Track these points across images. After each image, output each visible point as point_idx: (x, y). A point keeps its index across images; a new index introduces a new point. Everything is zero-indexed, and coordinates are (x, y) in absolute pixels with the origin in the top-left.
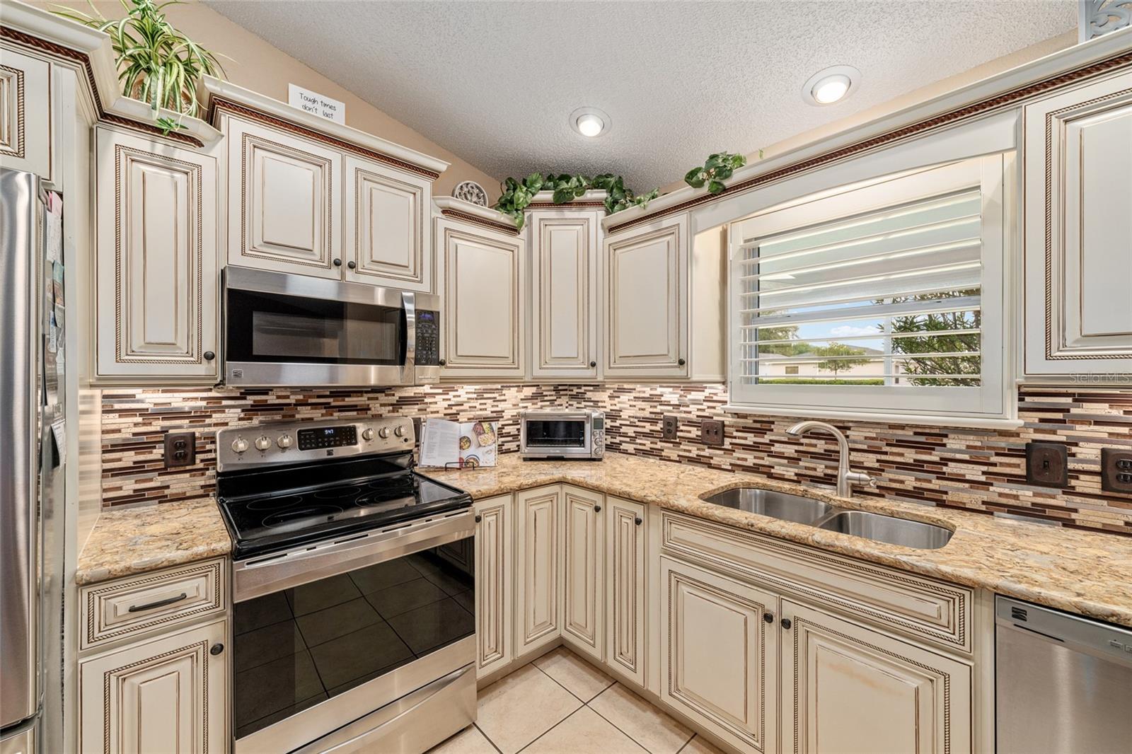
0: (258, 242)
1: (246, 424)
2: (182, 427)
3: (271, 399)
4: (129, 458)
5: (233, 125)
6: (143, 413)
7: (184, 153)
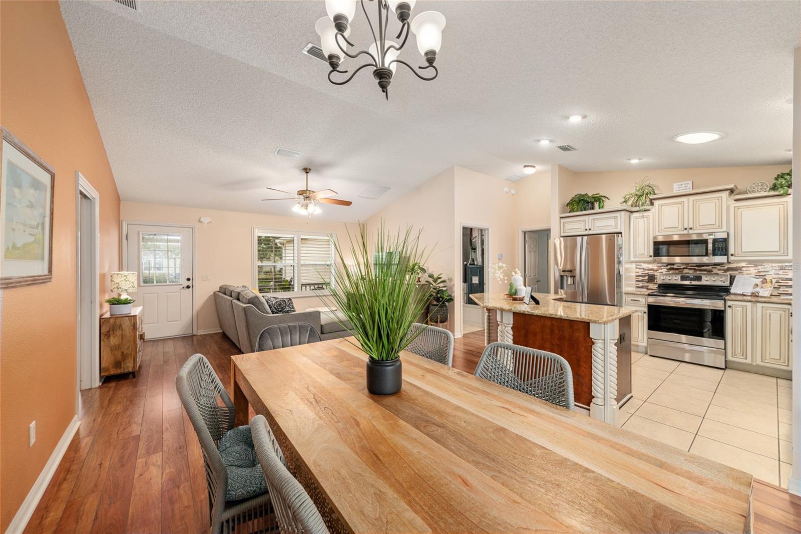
0: (663, 228)
1: (668, 273)
2: (651, 272)
3: (675, 267)
4: (641, 278)
5: (656, 203)
6: (644, 269)
7: (646, 214)
